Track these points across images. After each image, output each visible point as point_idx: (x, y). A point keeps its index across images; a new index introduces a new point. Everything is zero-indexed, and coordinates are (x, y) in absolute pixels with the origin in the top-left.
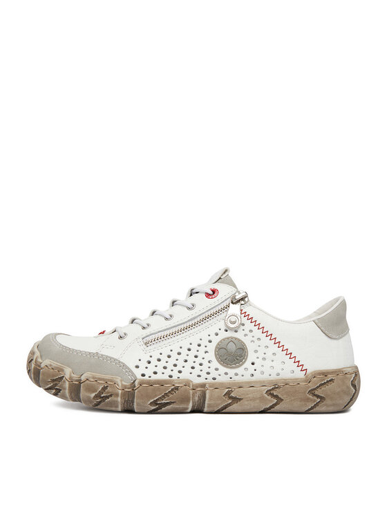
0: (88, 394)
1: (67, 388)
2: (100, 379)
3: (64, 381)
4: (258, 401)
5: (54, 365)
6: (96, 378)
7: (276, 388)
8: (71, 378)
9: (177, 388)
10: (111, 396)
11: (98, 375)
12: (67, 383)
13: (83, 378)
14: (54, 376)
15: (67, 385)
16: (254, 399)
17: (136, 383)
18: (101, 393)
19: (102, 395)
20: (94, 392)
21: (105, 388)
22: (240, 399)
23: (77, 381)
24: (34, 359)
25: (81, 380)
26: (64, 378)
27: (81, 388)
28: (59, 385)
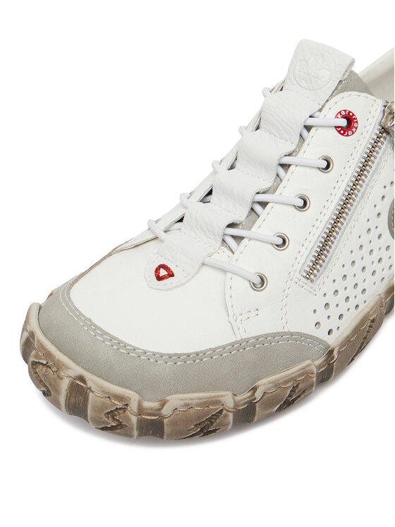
2: (286, 381)
5: (195, 400)
6: (279, 384)
8: (235, 404)
12: (231, 414)
13: (258, 395)
14: (200, 418)
17: (335, 353)
18: (289, 397)
19: (291, 400)
21: (294, 388)
23: (246, 403)
24: (134, 406)
25: (255, 399)
26: (224, 412)
27: (257, 409)
28: (215, 424)
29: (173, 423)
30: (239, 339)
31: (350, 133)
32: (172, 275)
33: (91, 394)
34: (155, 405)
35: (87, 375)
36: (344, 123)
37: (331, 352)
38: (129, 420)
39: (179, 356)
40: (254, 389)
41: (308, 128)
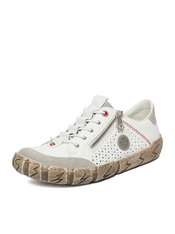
0: (78, 179)
1: (67, 178)
2: (83, 170)
3: (65, 175)
4: (136, 163)
5: (57, 168)
6: (80, 170)
7: (142, 155)
8: (68, 172)
9: (111, 167)
10: (88, 177)
11: (81, 168)
12: (67, 175)
13: (74, 171)
14: (58, 173)
15: (66, 176)
16: (135, 162)
17: (98, 168)
18: (84, 176)
19: (85, 178)
20: (80, 177)
21: (85, 174)
22: (130, 164)
23: (71, 173)
24: (41, 167)
25: (73, 172)
26: (65, 173)
27: (74, 176)
28: (62, 177)
29: (51, 173)
30: (70, 157)
31: (106, 116)
32: (55, 144)
33: (30, 164)
34: (46, 167)
35: (29, 159)
36: (105, 113)
37: (97, 168)
38: (39, 171)
39: (54, 157)
40: (73, 169)
41: (95, 114)
